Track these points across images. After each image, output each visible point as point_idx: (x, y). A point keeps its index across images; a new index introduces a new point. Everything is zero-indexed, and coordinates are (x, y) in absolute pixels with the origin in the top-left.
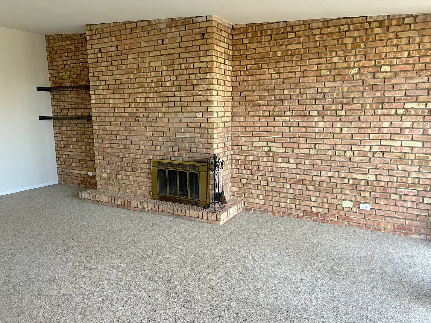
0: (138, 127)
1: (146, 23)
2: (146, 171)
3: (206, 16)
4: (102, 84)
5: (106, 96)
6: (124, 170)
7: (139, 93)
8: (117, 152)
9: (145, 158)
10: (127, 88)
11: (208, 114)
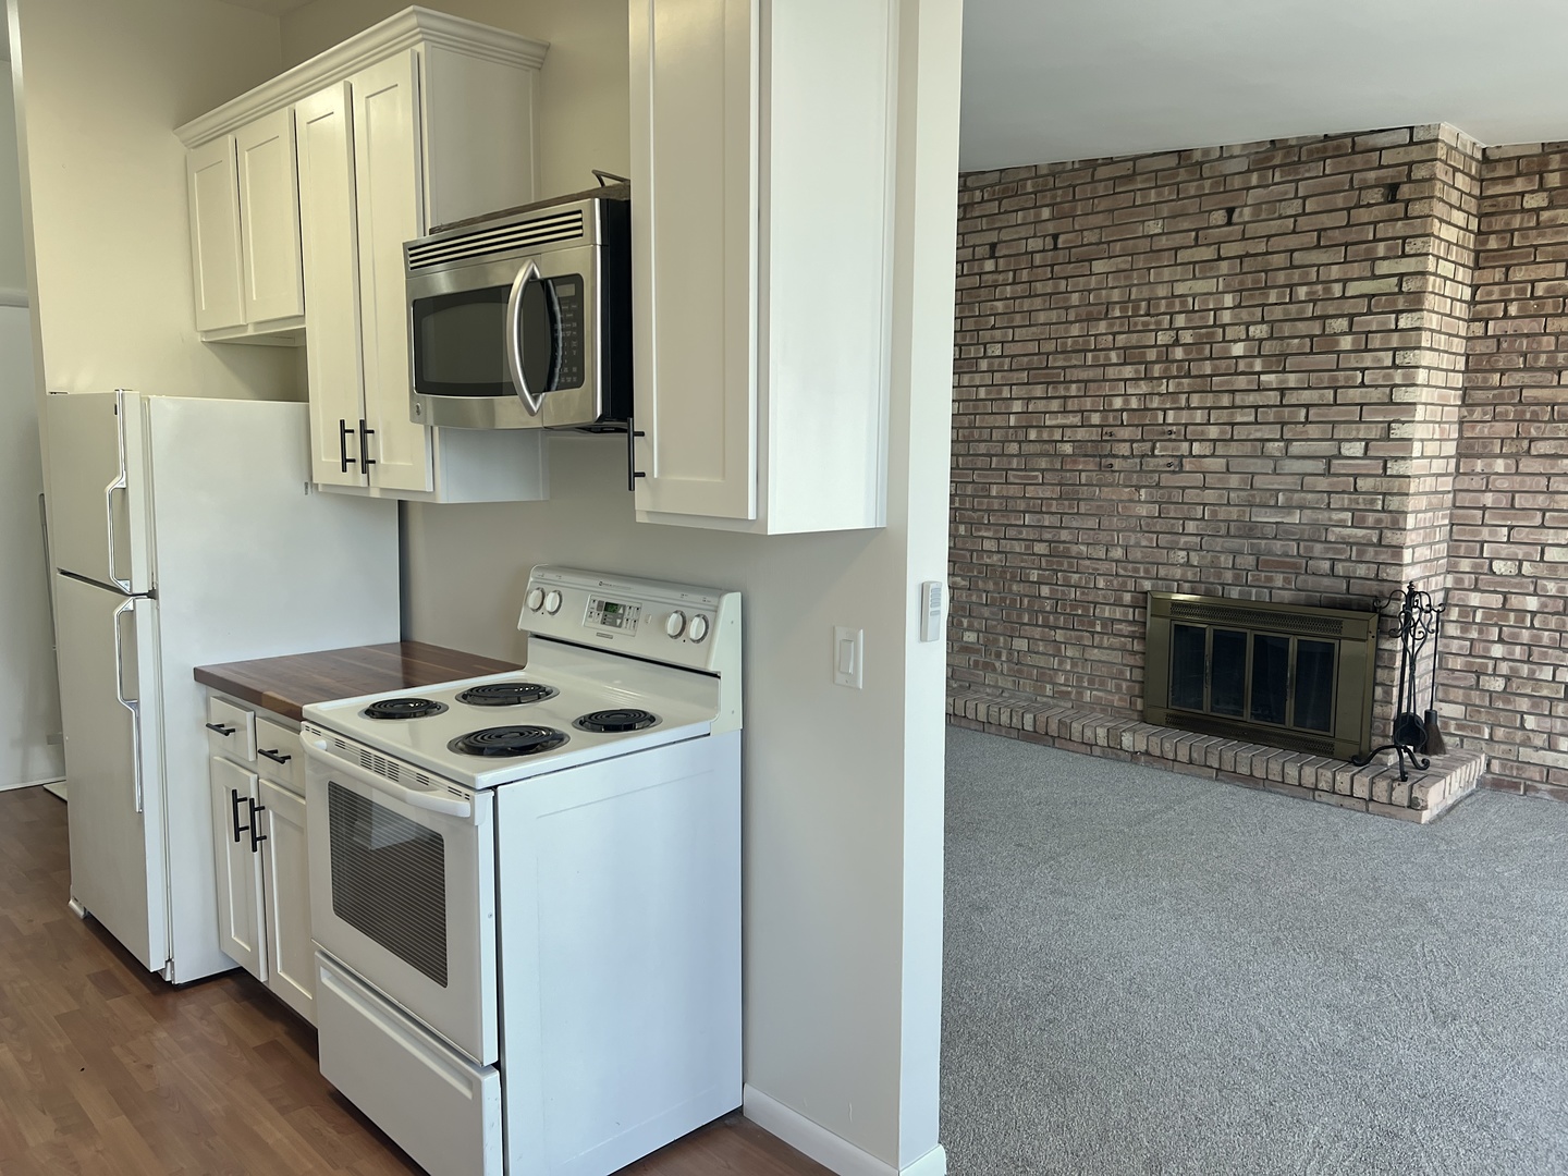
0: (1106, 489)
1: (1173, 161)
2: (1125, 628)
3: (1411, 128)
4: (989, 353)
5: (1000, 392)
6: (1040, 623)
7: (1121, 380)
8: (1022, 564)
9: (1126, 586)
10: (1080, 366)
11: (1388, 447)
